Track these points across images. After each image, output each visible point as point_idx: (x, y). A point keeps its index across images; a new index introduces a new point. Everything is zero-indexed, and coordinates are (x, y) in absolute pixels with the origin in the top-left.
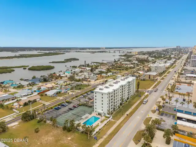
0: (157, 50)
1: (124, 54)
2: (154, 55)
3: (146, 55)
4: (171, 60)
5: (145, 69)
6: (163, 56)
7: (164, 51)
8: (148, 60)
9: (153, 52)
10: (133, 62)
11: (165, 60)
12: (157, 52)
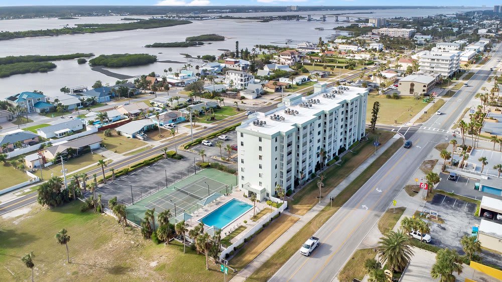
0: (441, 15)
1: (349, 25)
2: (430, 28)
3: (410, 28)
4: (478, 43)
5: (400, 66)
6: (455, 30)
7: (459, 17)
8: (414, 41)
9: (430, 21)
10: (371, 47)
11: (462, 42)
12: (441, 20)
